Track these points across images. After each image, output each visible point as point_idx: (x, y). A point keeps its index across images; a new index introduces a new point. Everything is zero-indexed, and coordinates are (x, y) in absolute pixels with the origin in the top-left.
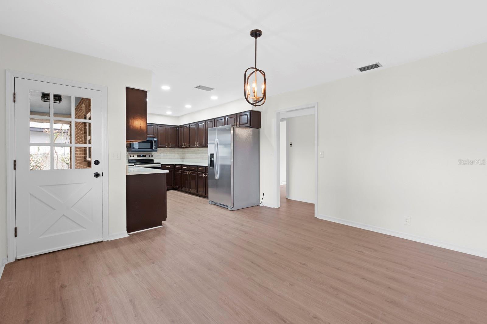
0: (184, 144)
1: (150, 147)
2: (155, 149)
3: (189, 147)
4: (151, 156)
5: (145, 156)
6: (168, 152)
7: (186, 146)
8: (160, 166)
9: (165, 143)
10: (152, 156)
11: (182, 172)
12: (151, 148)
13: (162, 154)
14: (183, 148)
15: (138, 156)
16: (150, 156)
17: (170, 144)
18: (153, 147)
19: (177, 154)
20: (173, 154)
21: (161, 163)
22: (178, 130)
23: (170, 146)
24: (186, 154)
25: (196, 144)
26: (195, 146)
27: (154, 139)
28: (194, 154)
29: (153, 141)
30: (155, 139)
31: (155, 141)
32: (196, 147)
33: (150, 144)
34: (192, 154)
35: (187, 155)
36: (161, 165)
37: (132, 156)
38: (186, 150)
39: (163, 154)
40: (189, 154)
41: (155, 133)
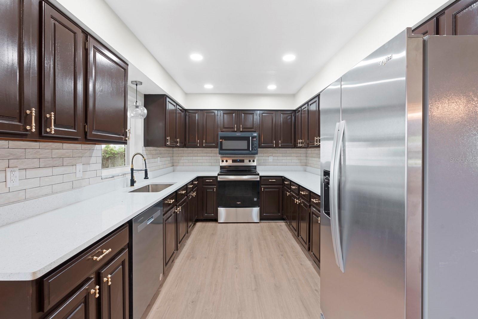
1: (246, 148)
4: (252, 161)
8: (258, 179)
12: (248, 149)
13: (270, 157)
15: (234, 161)
21: (261, 175)
27: (252, 134)
29: (251, 137)
33: (246, 142)
36: (261, 177)
37: (225, 161)
39: (272, 157)
41: (255, 125)
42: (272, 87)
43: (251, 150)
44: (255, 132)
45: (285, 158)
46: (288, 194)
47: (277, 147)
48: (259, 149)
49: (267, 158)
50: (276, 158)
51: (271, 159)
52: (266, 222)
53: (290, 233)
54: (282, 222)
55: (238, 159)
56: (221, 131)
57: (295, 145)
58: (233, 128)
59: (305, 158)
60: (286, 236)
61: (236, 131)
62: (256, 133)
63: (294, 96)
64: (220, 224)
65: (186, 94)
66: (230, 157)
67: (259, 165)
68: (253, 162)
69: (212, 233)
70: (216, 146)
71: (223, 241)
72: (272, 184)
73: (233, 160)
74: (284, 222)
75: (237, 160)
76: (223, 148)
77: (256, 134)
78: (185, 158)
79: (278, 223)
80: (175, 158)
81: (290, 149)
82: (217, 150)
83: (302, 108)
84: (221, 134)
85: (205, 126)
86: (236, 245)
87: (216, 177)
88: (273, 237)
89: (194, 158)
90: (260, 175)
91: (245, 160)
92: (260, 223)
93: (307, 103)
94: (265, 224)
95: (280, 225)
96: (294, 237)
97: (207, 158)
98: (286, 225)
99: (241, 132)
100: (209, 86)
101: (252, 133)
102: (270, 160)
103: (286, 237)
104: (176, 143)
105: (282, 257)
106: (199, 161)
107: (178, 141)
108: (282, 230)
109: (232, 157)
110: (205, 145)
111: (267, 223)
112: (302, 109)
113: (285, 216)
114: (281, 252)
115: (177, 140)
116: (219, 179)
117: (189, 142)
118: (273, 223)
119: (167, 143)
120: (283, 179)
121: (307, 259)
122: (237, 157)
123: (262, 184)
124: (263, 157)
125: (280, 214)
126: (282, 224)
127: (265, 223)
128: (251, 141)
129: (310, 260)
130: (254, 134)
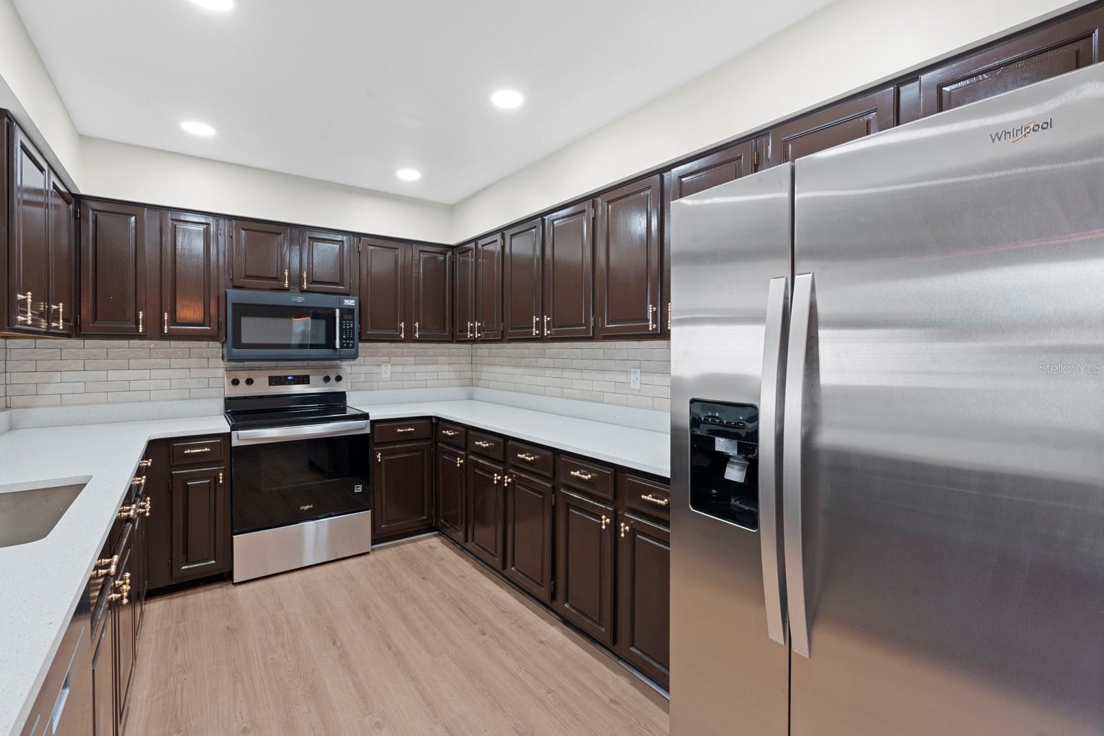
0: (477, 324)
2: (348, 347)
3: (502, 338)
4: (333, 377)
5: (304, 380)
6: (412, 360)
7: (486, 335)
8: (368, 431)
9: (396, 321)
10: (339, 379)
11: (466, 459)
12: (330, 343)
14: (474, 341)
16: (327, 379)
17: (417, 325)
18: (335, 339)
19: (446, 367)
20: (430, 368)
22: (453, 264)
23: (417, 335)
24: (486, 368)
25: (540, 325)
26: (535, 332)
27: (341, 302)
28: (521, 371)
29: (338, 311)
30: (350, 302)
31: (347, 311)
32: (541, 339)
34: (510, 370)
35: (490, 373)
36: (373, 423)
37: (242, 381)
38: (484, 349)
39: (389, 367)
40: (498, 369)
42: (409, 175)
43: (338, 346)
44: (347, 294)
45: (422, 368)
46: (460, 461)
47: (410, 339)
48: (361, 345)
49: (375, 369)
50: (400, 368)
51: (385, 371)
52: (386, 547)
53: (467, 564)
54: (429, 537)
55: (290, 373)
56: (235, 287)
57: (453, 335)
58: (276, 279)
59: (468, 367)
60: (462, 574)
61: (287, 290)
62: (352, 299)
63: (452, 210)
64: (243, 587)
65: (83, 139)
66: (260, 369)
67: (351, 390)
68: (335, 382)
69: (228, 628)
70: (216, 333)
71: (283, 646)
72: (407, 438)
73: (270, 378)
74: (435, 536)
75: (287, 377)
76: (244, 341)
77: (353, 301)
78: (67, 376)
79: (420, 543)
80: (15, 378)
81: (435, 345)
82: (215, 347)
83: (481, 243)
84: (234, 295)
85: (169, 263)
86: (334, 643)
87: (227, 437)
88: (429, 584)
89: (113, 375)
90: (371, 418)
91: (310, 377)
92: (371, 553)
93: (501, 231)
94: (389, 553)
95: (430, 547)
96: (482, 572)
97: (170, 373)
98: (443, 542)
99: (303, 291)
100: (198, 129)
101: (341, 297)
102: (384, 376)
103: (461, 576)
104: (48, 319)
105: (486, 637)
106: (134, 385)
107: (57, 311)
108: (442, 559)
109: (267, 369)
110: (169, 330)
111: (393, 549)
112: (480, 246)
113: (442, 521)
114: (475, 623)
115: (54, 307)
116: (235, 443)
117: (95, 318)
118: (408, 545)
119: (20, 318)
120: (435, 423)
121: (544, 622)
122: (284, 368)
123: (376, 444)
124: (365, 368)
125: (425, 517)
126: (432, 543)
127: (387, 550)
128: (340, 319)
129: (552, 624)
130: (346, 301)
